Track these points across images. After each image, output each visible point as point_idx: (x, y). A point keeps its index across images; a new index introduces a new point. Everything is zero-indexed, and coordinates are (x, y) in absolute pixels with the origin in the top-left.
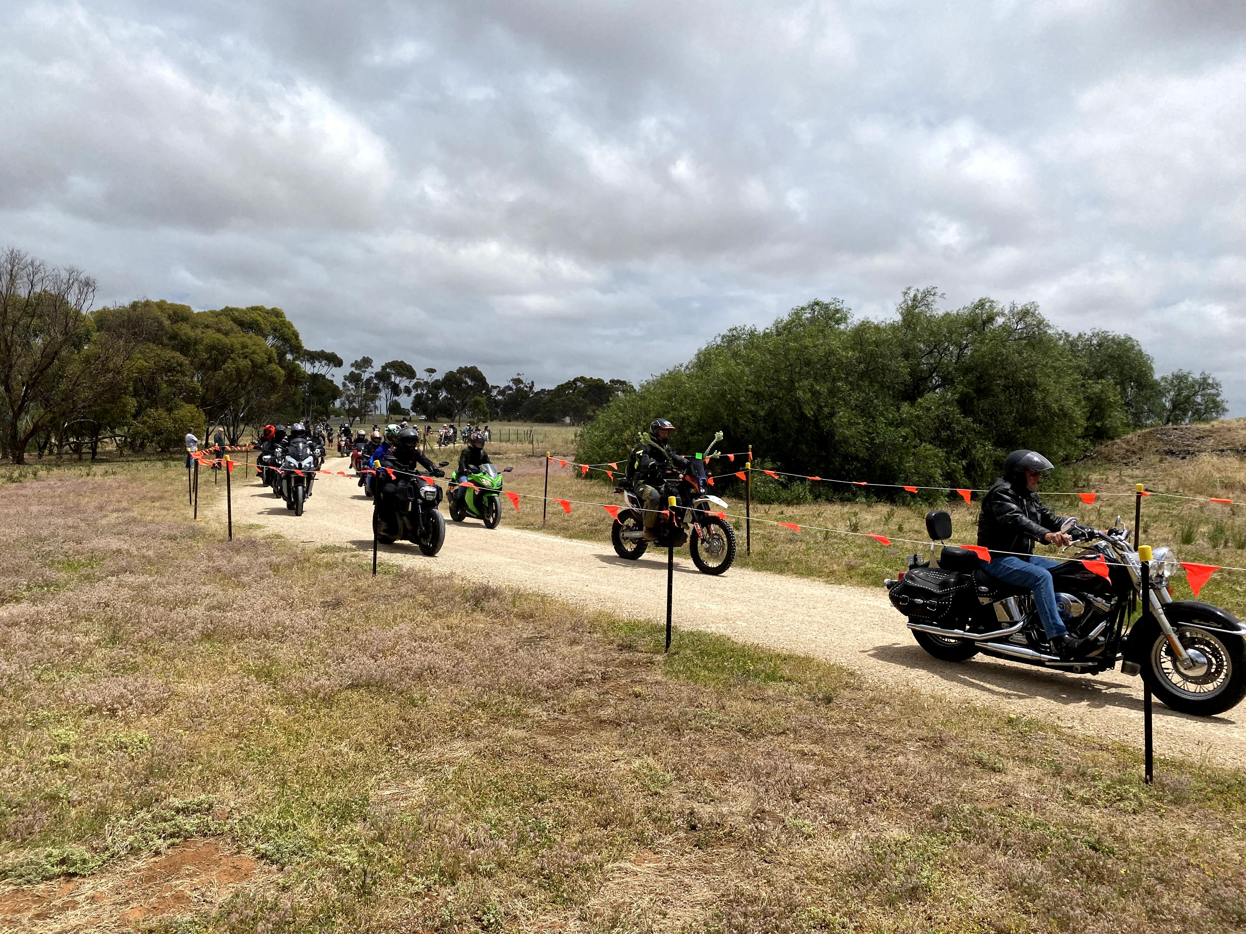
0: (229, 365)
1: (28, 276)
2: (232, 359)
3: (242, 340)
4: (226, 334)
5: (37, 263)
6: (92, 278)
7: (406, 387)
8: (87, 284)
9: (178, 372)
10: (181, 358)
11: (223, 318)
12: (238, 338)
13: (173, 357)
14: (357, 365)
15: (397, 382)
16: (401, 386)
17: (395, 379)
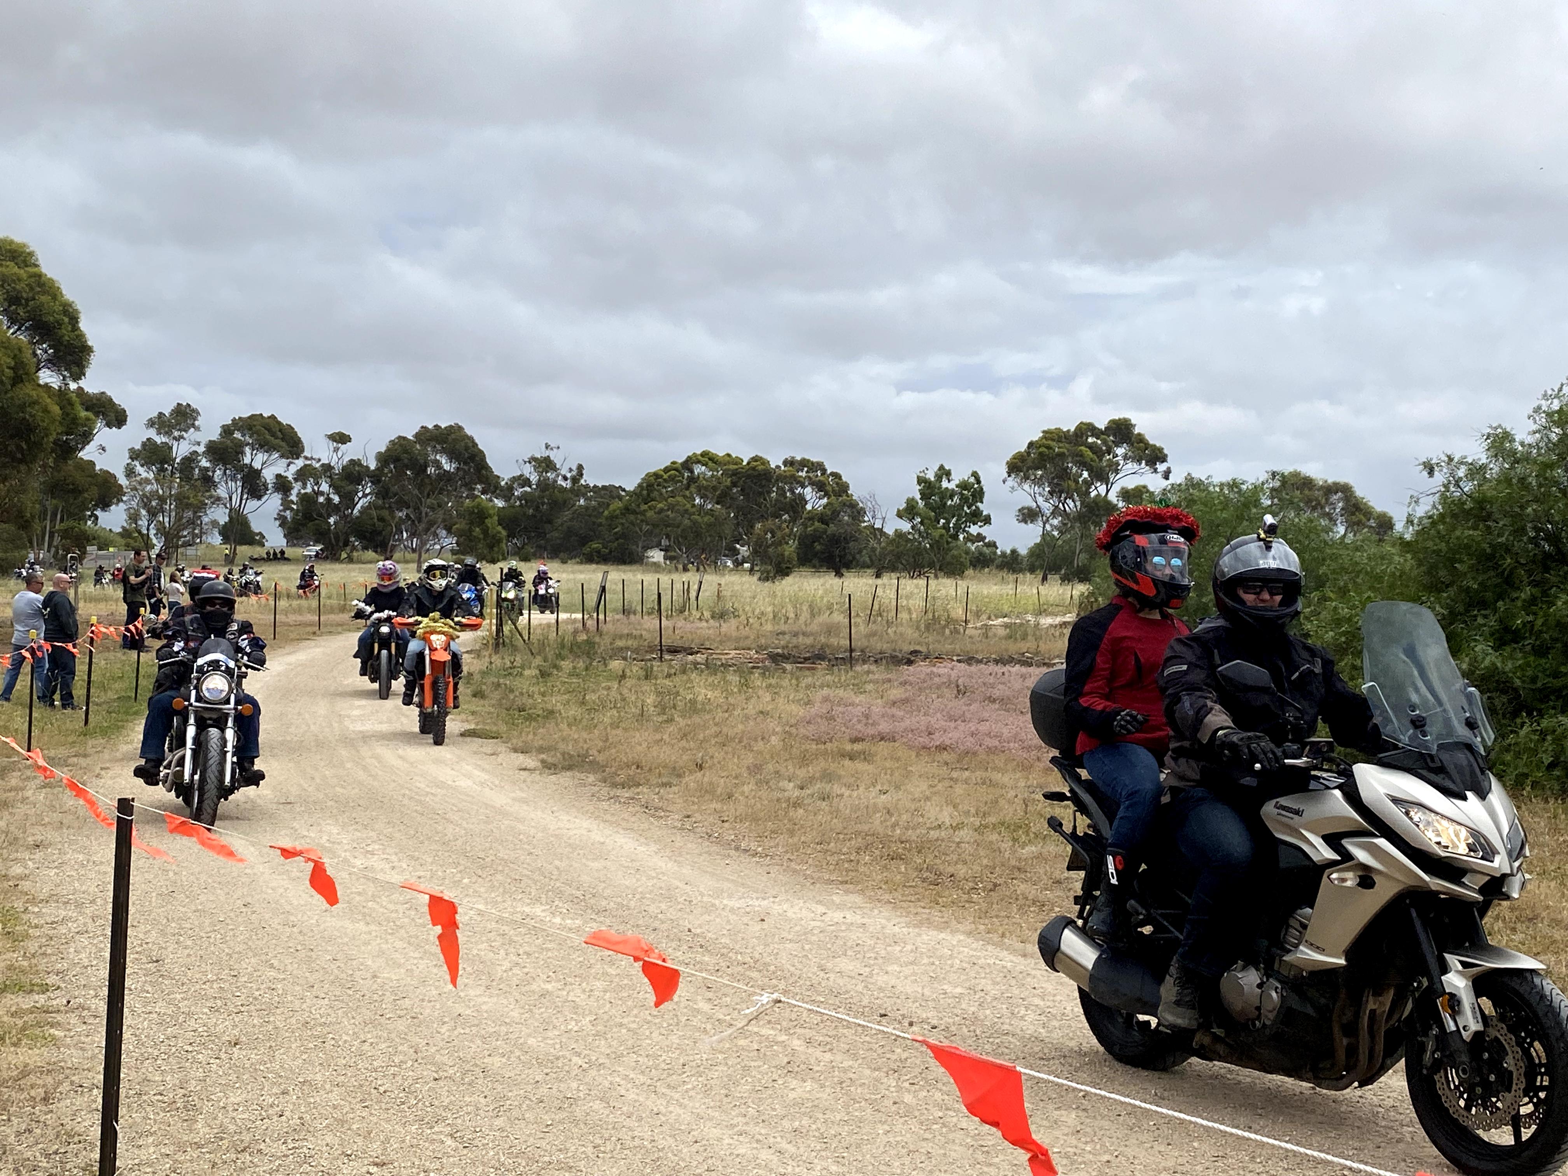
7: (278, 476)
14: (160, 423)
15: (257, 465)
16: (269, 475)
17: (253, 458)
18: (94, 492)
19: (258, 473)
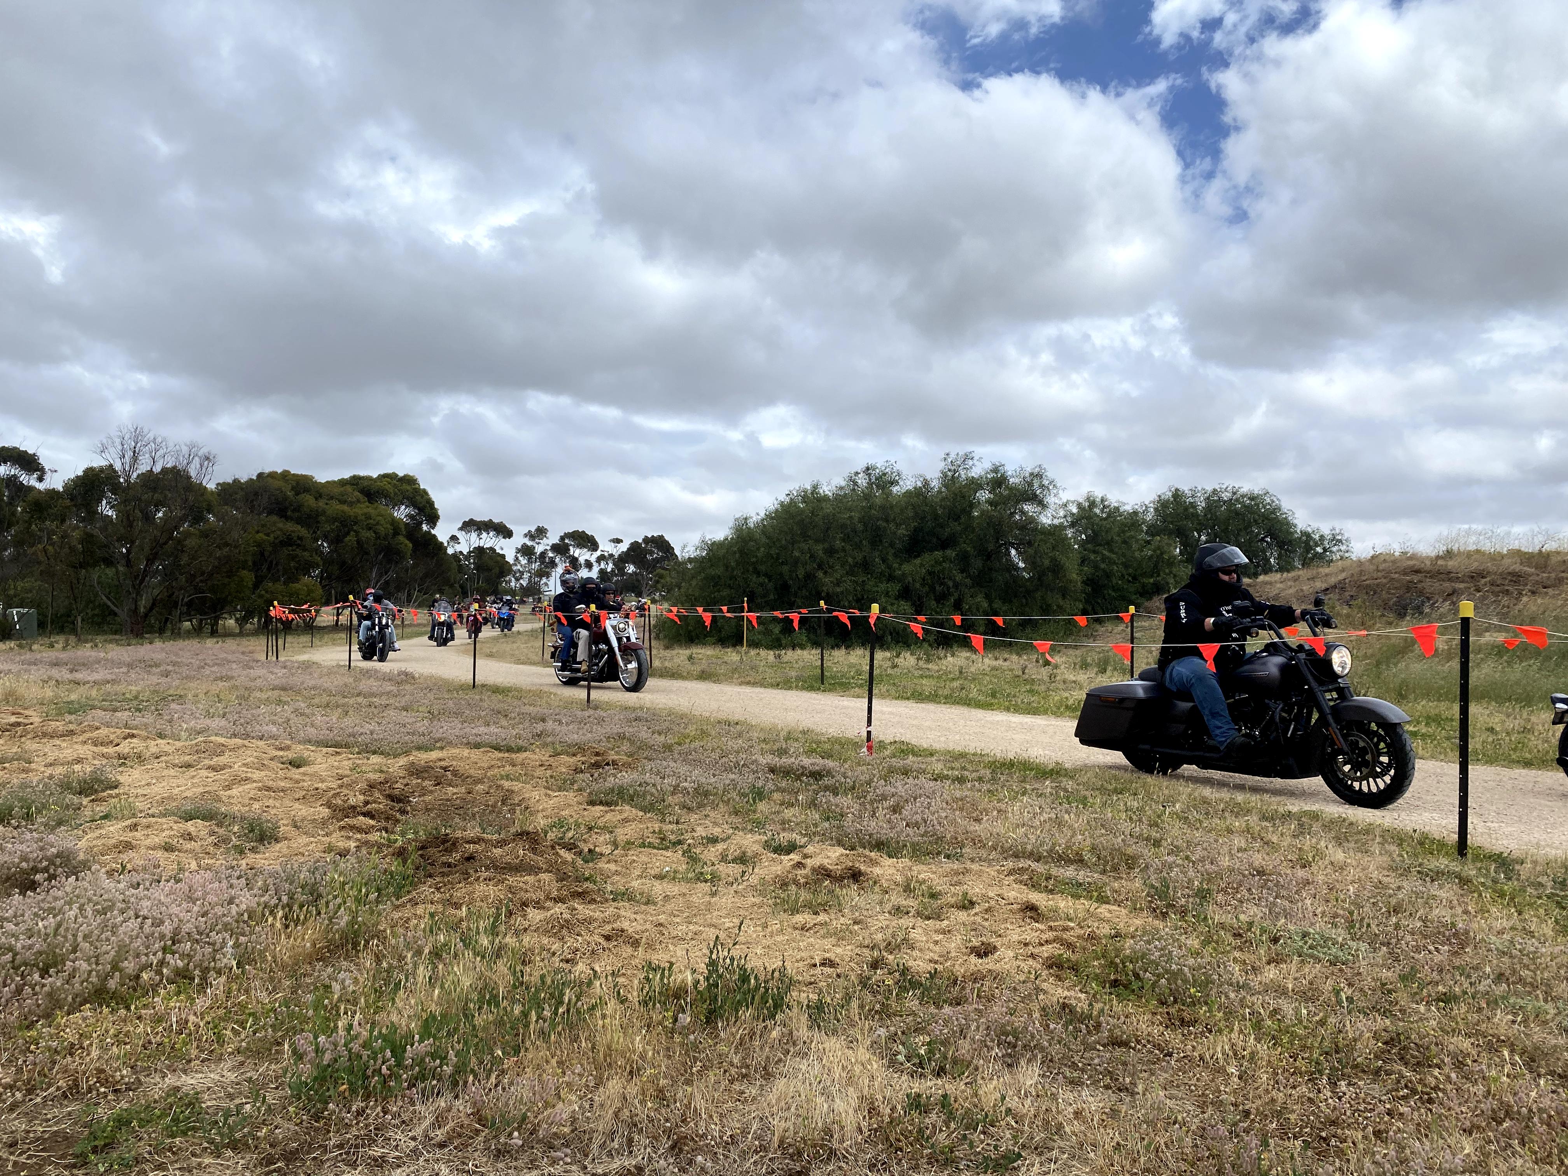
0: (351, 539)
1: (151, 452)
2: (355, 531)
3: (365, 510)
4: (351, 504)
5: (159, 440)
6: (213, 452)
7: (587, 560)
8: (207, 458)
9: (299, 546)
10: (303, 531)
11: (349, 489)
12: (363, 509)
13: (293, 532)
14: (531, 536)
15: (576, 555)
16: (582, 560)
17: (576, 552)
18: (496, 570)
19: (576, 559)
